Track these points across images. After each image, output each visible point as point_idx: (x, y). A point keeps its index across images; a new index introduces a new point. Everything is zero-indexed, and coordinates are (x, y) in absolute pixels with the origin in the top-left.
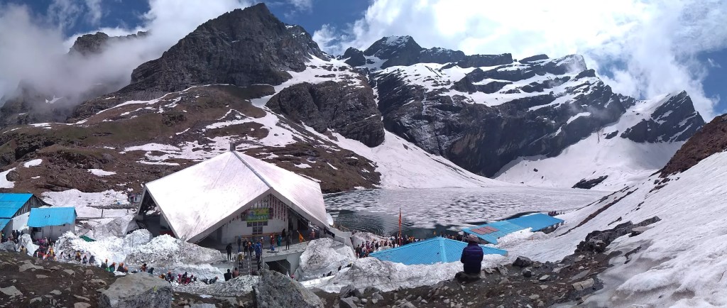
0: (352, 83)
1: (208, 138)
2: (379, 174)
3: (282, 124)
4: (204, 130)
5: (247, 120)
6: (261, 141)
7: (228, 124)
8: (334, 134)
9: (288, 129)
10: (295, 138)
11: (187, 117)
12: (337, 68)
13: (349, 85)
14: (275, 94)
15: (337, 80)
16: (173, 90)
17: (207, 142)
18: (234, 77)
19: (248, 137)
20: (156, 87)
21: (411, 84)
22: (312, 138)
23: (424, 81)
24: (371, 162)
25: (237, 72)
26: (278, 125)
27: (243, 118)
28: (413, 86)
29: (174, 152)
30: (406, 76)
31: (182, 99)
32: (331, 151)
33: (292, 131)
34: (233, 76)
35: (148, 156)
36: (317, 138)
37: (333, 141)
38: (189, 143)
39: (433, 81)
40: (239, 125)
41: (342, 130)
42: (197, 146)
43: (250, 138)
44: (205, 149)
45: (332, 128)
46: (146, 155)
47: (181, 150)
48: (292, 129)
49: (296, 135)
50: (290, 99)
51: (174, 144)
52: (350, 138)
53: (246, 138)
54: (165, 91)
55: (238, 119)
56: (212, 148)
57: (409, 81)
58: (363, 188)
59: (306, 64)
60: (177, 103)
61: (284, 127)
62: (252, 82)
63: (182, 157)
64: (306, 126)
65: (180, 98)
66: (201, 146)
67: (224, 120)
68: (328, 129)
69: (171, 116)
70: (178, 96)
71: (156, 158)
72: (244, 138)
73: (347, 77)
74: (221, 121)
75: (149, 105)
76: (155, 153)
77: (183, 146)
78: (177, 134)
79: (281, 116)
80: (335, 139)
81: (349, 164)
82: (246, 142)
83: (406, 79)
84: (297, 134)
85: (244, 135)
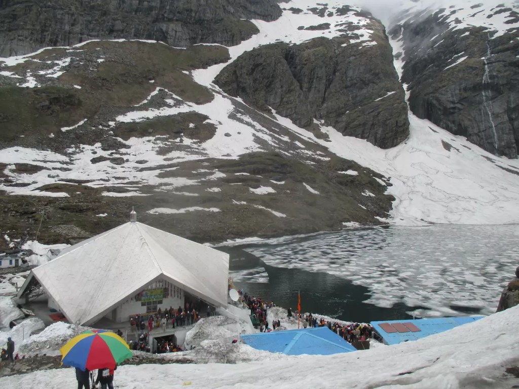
0: (357, 37)
1: (119, 139)
2: (391, 198)
3: (239, 115)
4: (112, 124)
5: (184, 109)
6: (204, 145)
7: (151, 114)
8: (324, 130)
9: (248, 124)
10: (258, 140)
11: (81, 98)
12: (334, 11)
13: (352, 41)
14: (230, 62)
15: (332, 34)
16: (54, 43)
17: (117, 146)
18: (164, 29)
19: (184, 138)
20: (20, 32)
21: (461, 26)
22: (286, 139)
23: (490, 16)
24: (381, 177)
25: (170, 20)
26: (232, 116)
27: (178, 103)
28: (465, 30)
29: (59, 165)
30: (454, 12)
31: (72, 61)
32: (314, 160)
33: (253, 126)
34: (164, 27)
35: (10, 174)
36: (294, 137)
37: (322, 142)
38: (87, 147)
39: (508, 13)
40: (169, 116)
41: (337, 122)
42: (101, 153)
43: (187, 141)
44: (114, 161)
45: (321, 118)
46: (6, 172)
47: (71, 162)
48: (255, 123)
49: (260, 135)
50: (253, 70)
51: (57, 150)
52: (351, 135)
53: (181, 141)
54: (41, 42)
55: (169, 106)
56: (125, 158)
57: (458, 21)
58: (357, 225)
59: (282, 5)
60: (63, 69)
61: (241, 121)
62: (193, 40)
63: (72, 175)
64: (278, 116)
65: (68, 60)
66: (106, 154)
67: (145, 108)
68: (315, 121)
69: (53, 96)
70: (64, 54)
71: (25, 178)
72: (178, 140)
73: (351, 26)
74: (141, 109)
75: (7, 68)
76: (23, 168)
77: (74, 153)
78: (64, 129)
79: (239, 99)
80: (325, 137)
81: (341, 183)
82: (180, 148)
83: (453, 17)
84: (262, 131)
85: (177, 134)
